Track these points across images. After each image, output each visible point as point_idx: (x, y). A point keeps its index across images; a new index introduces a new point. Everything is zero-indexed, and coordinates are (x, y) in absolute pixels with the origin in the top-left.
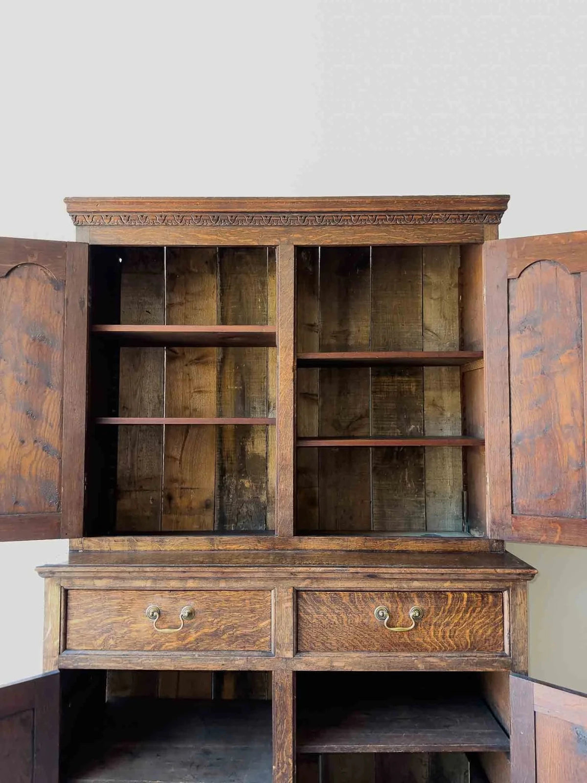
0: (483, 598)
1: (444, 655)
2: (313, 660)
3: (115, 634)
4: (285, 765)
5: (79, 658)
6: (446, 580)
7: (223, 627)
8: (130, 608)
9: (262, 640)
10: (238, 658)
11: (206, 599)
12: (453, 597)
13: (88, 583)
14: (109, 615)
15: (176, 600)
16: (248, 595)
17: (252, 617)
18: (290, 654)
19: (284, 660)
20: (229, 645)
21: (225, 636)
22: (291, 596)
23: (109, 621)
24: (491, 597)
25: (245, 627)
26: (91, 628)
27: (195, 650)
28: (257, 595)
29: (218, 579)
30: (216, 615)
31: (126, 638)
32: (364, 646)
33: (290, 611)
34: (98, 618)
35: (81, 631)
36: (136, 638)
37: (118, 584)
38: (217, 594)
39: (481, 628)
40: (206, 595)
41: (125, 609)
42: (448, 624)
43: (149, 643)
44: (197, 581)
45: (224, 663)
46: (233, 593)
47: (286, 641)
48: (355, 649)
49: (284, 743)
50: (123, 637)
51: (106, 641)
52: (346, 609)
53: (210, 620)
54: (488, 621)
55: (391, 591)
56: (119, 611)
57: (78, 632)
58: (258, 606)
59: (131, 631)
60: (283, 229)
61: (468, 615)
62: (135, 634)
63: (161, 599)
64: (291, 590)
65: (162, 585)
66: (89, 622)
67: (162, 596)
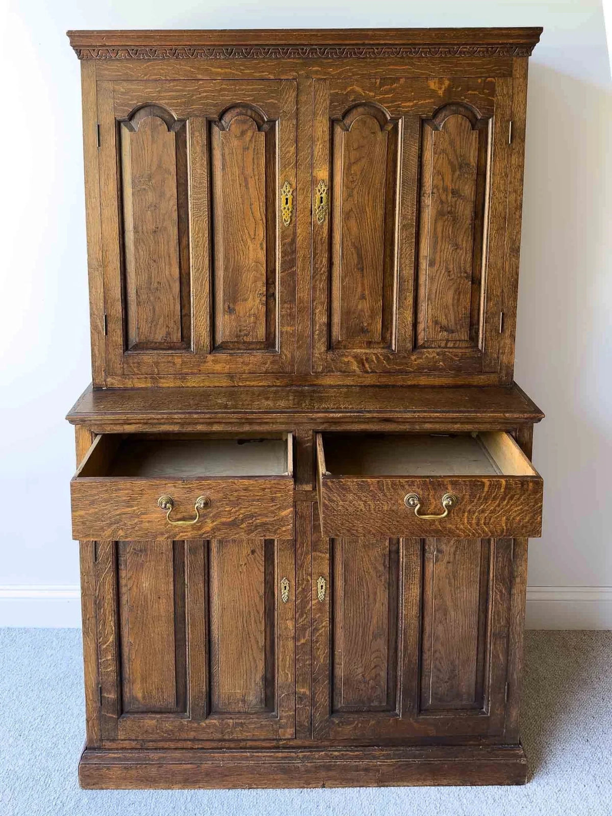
4: (305, 582)
7: (241, 516)
18: (308, 487)
19: (303, 492)
22: (310, 437)
47: (305, 476)
49: (304, 563)
60: (301, 61)
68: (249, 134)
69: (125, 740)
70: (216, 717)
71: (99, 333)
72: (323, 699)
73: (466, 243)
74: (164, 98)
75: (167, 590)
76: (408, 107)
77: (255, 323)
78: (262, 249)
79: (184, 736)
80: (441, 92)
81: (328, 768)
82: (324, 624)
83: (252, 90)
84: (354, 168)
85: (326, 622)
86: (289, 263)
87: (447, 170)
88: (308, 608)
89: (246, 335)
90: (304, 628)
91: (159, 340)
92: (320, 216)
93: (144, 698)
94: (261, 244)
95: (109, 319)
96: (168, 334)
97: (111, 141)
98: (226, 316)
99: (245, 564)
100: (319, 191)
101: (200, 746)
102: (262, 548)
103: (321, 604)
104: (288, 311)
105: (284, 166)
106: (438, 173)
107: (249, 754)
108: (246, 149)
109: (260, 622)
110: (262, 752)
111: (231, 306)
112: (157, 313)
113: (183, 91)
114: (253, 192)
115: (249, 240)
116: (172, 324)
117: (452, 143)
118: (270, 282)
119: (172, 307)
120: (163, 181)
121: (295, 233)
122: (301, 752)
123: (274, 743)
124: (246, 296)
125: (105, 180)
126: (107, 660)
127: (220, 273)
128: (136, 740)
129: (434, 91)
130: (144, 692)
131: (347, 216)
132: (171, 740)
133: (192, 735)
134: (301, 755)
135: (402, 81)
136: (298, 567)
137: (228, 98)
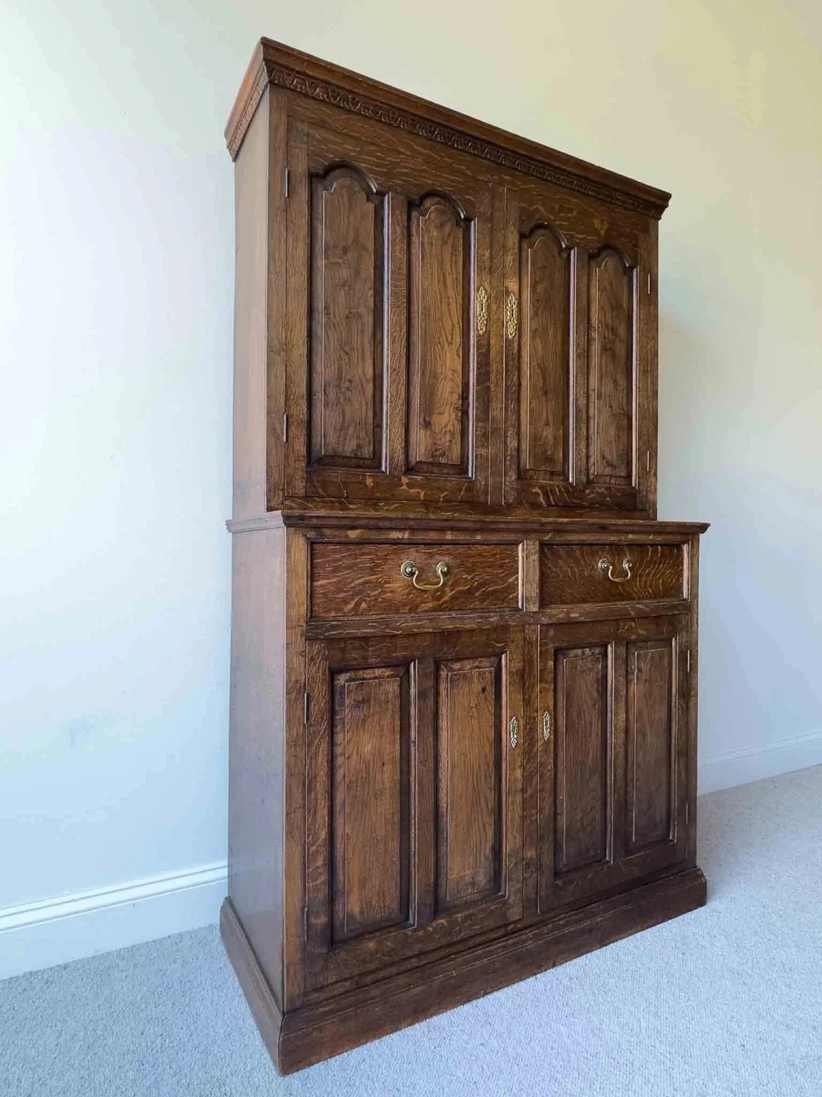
0: (670, 551)
1: (648, 601)
2: (554, 612)
3: (369, 596)
4: (532, 721)
5: (331, 625)
6: (649, 533)
8: (383, 565)
9: (511, 596)
10: (492, 614)
11: (460, 554)
12: (652, 551)
13: (340, 535)
14: (361, 574)
15: (431, 555)
16: (498, 550)
17: (501, 573)
18: (534, 608)
19: (531, 614)
20: (482, 603)
21: (477, 594)
22: (538, 548)
23: (361, 581)
24: (675, 551)
25: (496, 583)
26: (340, 591)
27: (450, 610)
28: (507, 550)
29: (476, 531)
30: (469, 571)
31: (380, 600)
32: (591, 598)
33: (537, 563)
34: (349, 578)
35: (330, 595)
36: (391, 600)
37: (374, 535)
38: (470, 548)
39: (669, 577)
40: (461, 549)
41: (377, 566)
42: (648, 575)
43: (405, 605)
44: (455, 533)
45: (480, 620)
46: (485, 547)
47: (534, 595)
48: (584, 601)
49: (531, 697)
50: (376, 599)
51: (358, 605)
52: (578, 564)
53: (464, 577)
54: (673, 571)
55: (611, 545)
56: (371, 568)
57: (325, 595)
58: (507, 561)
59: (384, 592)
60: (495, 165)
61: (661, 566)
62: (390, 595)
63: (416, 554)
64: (537, 543)
65: (420, 537)
66: (338, 582)
67: (417, 551)
68: (448, 228)
69: (336, 983)
70: (442, 915)
71: (278, 438)
72: (547, 859)
73: (622, 382)
74: (365, 161)
75: (392, 753)
76: (579, 239)
77: (450, 441)
78: (459, 356)
79: (408, 953)
80: (602, 232)
81: (557, 941)
82: (549, 768)
83: (453, 181)
84: (540, 288)
85: (551, 767)
86: (483, 377)
87: (608, 308)
88: (535, 750)
89: (443, 455)
90: (531, 777)
91: (348, 454)
92: (511, 330)
93: (362, 912)
94: (458, 351)
95: (290, 420)
96: (359, 447)
97: (303, 194)
98: (422, 431)
99: (476, 707)
100: (510, 303)
101: (426, 961)
102: (492, 684)
103: (547, 743)
104: (483, 430)
105: (480, 269)
106: (602, 309)
107: (480, 951)
108: (445, 243)
109: (490, 777)
110: (493, 945)
111: (427, 419)
112: (347, 420)
113: (382, 159)
114: (451, 293)
115: (446, 344)
116: (363, 435)
117: (611, 283)
118: (464, 397)
119: (364, 412)
120: (360, 257)
121: (489, 344)
122: (530, 932)
123: (502, 932)
124: (442, 409)
125: (293, 241)
126: (318, 868)
127: (417, 379)
128: (350, 978)
129: (597, 230)
130: (362, 904)
131: (534, 334)
132: (392, 964)
133: (418, 947)
134: (530, 935)
135: (575, 213)
136: (527, 702)
137: (429, 182)
